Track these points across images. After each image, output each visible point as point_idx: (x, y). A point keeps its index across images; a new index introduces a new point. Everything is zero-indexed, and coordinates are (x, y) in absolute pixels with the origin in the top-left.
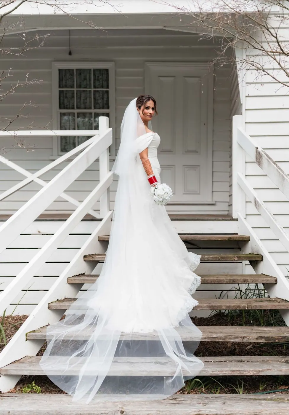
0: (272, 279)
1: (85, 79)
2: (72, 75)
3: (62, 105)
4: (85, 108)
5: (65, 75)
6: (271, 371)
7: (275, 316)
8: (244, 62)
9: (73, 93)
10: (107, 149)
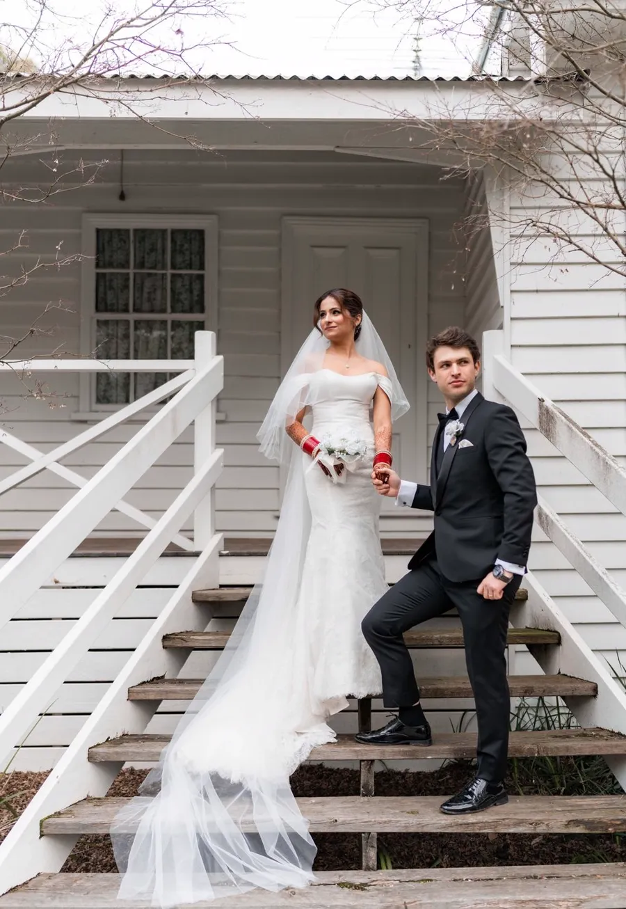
0: (587, 685)
1: (153, 250)
2: (125, 242)
3: (101, 305)
4: (152, 311)
5: (110, 241)
6: (608, 899)
7: (586, 767)
8: (528, 225)
9: (127, 279)
10: (212, 401)
